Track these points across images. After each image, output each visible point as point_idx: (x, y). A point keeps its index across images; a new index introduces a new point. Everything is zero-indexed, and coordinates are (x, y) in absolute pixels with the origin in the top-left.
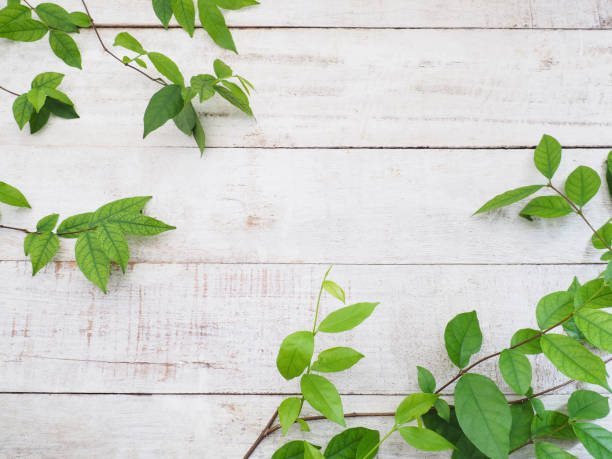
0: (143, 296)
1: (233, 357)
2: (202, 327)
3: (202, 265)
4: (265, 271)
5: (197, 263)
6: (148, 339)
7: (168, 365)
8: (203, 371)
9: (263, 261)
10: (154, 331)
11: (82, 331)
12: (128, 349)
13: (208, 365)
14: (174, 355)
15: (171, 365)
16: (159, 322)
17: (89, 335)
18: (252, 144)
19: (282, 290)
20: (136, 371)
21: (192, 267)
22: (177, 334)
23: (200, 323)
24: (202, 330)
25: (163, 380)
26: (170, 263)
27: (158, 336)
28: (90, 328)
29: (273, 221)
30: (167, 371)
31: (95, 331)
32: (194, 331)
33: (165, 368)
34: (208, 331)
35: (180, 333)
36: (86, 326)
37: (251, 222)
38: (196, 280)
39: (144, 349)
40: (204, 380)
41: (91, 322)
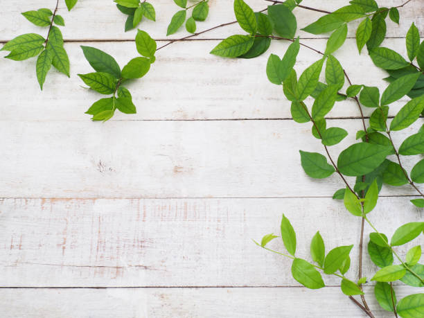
0: (101, 222)
1: (163, 262)
2: (142, 242)
3: (142, 199)
4: (186, 203)
5: (139, 198)
6: (104, 250)
7: (117, 268)
8: (142, 272)
9: (185, 196)
10: (108, 245)
11: (59, 245)
12: (90, 257)
13: (146, 268)
14: (123, 261)
15: (120, 268)
16: (112, 238)
17: (64, 248)
18: (178, 118)
19: (197, 215)
20: (96, 272)
21: (135, 202)
22: (124, 246)
23: (140, 240)
24: (142, 244)
25: (115, 278)
26: (120, 198)
27: (111, 248)
28: (64, 243)
29: (192, 169)
30: (117, 272)
31: (68, 245)
32: (136, 244)
33: (116, 269)
34: (146, 244)
35: (127, 246)
36: (62, 242)
37: (177, 170)
38: (138, 210)
39: (101, 257)
40: (143, 278)
41: (65, 239)
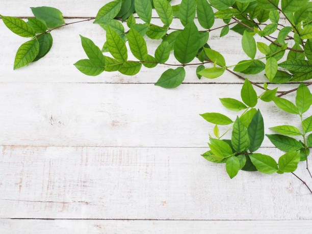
0: (51, 165)
1: (101, 198)
2: (84, 182)
3: (85, 148)
4: (121, 151)
5: (83, 147)
6: (53, 188)
7: (64, 203)
8: (84, 207)
9: (120, 145)
10: (57, 184)
11: (17, 184)
12: (42, 194)
13: (87, 203)
14: (68, 198)
15: (66, 203)
16: (60, 179)
17: (20, 186)
18: (116, 81)
19: (130, 162)
20: (46, 207)
21: (80, 149)
22: (70, 186)
23: (83, 180)
24: (84, 184)
25: (61, 211)
26: (67, 146)
27: (59, 187)
28: (21, 183)
29: (127, 123)
30: (64, 206)
31: (23, 184)
32: (80, 184)
33: (62, 204)
34: (87, 184)
35: (71, 185)
36: (19, 181)
37: (114, 124)
38: (82, 156)
39: (51, 194)
40: (84, 212)
41: (21, 179)
